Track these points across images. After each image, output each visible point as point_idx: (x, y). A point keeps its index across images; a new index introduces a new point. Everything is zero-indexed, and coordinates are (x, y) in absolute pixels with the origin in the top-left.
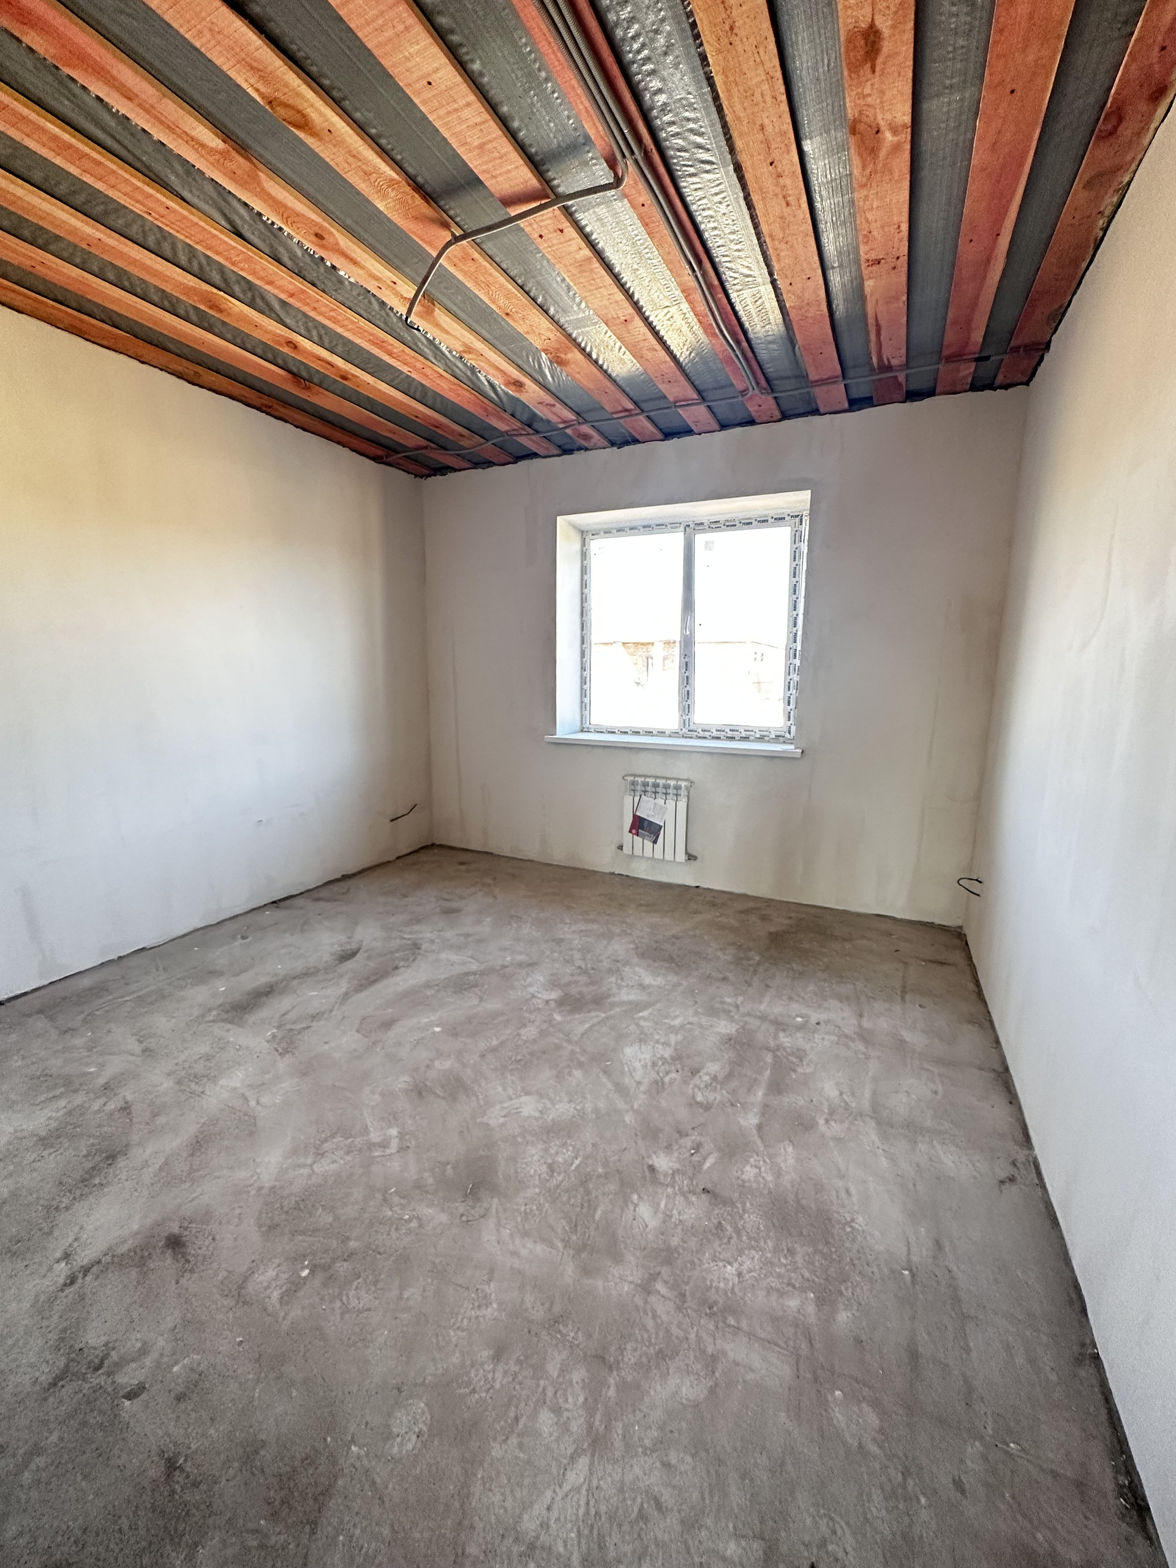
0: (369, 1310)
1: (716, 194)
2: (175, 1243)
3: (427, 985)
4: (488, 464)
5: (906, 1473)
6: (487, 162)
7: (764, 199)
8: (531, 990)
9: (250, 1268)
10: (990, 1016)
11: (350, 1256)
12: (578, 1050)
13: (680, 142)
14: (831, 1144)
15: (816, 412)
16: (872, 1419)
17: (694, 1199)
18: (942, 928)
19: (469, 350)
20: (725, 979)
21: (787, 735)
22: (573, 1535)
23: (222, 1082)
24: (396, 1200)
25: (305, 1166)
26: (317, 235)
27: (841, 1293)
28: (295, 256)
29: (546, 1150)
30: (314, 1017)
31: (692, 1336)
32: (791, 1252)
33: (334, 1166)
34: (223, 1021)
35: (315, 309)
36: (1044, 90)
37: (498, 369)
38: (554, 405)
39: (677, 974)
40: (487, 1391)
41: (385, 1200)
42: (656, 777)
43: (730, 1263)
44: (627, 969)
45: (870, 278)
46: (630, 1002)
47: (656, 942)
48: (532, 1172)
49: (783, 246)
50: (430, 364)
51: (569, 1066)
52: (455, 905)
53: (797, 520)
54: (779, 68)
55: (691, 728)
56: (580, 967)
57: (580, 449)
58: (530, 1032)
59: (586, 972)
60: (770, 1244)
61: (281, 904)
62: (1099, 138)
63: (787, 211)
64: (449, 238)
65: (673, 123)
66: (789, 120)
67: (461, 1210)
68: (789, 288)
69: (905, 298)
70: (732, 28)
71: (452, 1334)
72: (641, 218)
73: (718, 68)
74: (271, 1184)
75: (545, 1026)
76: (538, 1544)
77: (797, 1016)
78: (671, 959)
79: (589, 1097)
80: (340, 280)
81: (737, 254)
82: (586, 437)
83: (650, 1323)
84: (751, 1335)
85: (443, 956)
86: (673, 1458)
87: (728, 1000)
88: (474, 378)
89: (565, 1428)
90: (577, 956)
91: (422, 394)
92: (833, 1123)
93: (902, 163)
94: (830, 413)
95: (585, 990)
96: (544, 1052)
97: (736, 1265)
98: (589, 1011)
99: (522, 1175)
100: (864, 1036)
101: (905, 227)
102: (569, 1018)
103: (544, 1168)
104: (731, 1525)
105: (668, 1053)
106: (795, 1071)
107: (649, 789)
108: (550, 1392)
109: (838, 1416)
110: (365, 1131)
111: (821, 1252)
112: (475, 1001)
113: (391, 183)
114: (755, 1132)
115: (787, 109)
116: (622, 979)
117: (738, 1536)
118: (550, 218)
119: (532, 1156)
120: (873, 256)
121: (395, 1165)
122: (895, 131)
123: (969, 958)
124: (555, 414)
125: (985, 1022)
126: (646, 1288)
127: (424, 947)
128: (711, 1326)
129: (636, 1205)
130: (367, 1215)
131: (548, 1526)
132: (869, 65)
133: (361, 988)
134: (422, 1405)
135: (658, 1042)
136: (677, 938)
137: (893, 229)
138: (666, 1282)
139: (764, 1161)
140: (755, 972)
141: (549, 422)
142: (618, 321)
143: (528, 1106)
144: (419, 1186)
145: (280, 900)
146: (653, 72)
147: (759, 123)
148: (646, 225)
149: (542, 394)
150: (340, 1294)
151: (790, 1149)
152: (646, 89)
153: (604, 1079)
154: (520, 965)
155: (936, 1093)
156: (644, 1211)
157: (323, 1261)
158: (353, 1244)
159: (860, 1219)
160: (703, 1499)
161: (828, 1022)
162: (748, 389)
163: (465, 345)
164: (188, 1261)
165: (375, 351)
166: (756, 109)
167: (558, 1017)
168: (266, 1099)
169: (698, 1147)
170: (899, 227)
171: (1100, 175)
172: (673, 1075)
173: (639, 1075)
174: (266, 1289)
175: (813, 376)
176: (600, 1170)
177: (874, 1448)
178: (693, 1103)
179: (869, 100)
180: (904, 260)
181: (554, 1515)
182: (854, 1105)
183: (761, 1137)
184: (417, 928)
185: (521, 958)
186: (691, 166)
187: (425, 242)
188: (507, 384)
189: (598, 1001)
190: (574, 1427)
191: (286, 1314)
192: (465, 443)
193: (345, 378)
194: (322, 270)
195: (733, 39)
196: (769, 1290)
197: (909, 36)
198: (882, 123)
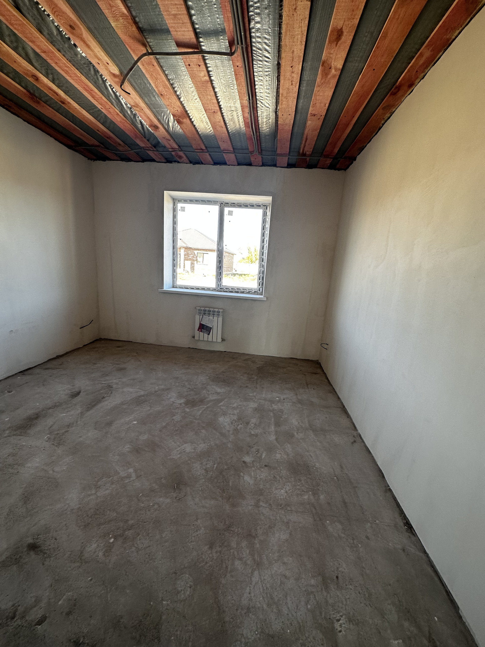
0: (149, 546)
1: (266, 72)
2: (33, 547)
3: (122, 404)
4: (128, 160)
5: (353, 539)
6: (175, 23)
7: (284, 79)
8: (172, 400)
9: (82, 547)
10: (335, 390)
11: (131, 528)
12: (200, 422)
13: (260, 46)
14: (301, 441)
15: (275, 165)
16: (339, 526)
17: (263, 470)
18: (312, 361)
19: (137, 106)
20: (247, 387)
21: (259, 292)
22: (261, 599)
23: (27, 465)
24: (144, 499)
25: (92, 495)
26: (71, 26)
27: (319, 490)
28: (52, 33)
29: (201, 464)
30: (69, 426)
31: (278, 518)
32: (300, 480)
33: (107, 492)
34: (14, 435)
35: (56, 63)
36: (383, 73)
37: (148, 118)
38: (170, 140)
39: (229, 386)
40: (212, 561)
41: (139, 500)
42: (209, 308)
43: (282, 489)
44: (209, 387)
45: (310, 120)
46: (214, 400)
47: (217, 375)
48: (199, 474)
49: (284, 100)
50: (113, 107)
51: (199, 429)
52: (122, 366)
53: (265, 207)
54: (306, 31)
55: (221, 287)
56: (189, 388)
57: (175, 161)
58: (177, 418)
59: (192, 390)
60: (293, 479)
61: (26, 373)
62: (391, 94)
63: (291, 87)
64: (145, 51)
65: (259, 37)
66: (303, 53)
67: (175, 495)
68: (282, 116)
69: (318, 131)
70: (295, 9)
71: (190, 544)
72: (235, 71)
73: (285, 22)
74: (78, 506)
75: (183, 414)
76: (250, 607)
77: (276, 397)
78: (224, 381)
79: (211, 439)
80: (76, 54)
81: (266, 97)
82: (180, 157)
83: (263, 518)
84: (297, 512)
85: (125, 390)
86: (285, 560)
87: (251, 395)
88: (134, 120)
89: (246, 564)
90: (186, 384)
91: (105, 121)
92: (299, 434)
93: (333, 82)
94: (280, 167)
95: (195, 397)
96: (187, 425)
97: (284, 489)
98: (199, 406)
99: (195, 476)
100: (300, 402)
101: (327, 105)
102: (192, 409)
103: (203, 472)
104: (310, 574)
105: (235, 418)
106: (281, 417)
107: (207, 312)
108: (236, 553)
109: (330, 528)
110: (117, 473)
111: (309, 478)
112: (149, 408)
113: (123, 15)
114: (275, 442)
115: (304, 48)
116: (208, 391)
117: (313, 577)
118: (196, 58)
119: (197, 467)
120: (313, 112)
121: (138, 484)
122: (336, 69)
123: (323, 371)
124: (169, 144)
125: (333, 392)
126: (257, 506)
127: (114, 386)
128: (283, 512)
129: (243, 477)
130: (132, 508)
131: (252, 600)
132: (336, 43)
133: (88, 409)
134: (187, 576)
135: (230, 414)
136: (225, 372)
137: (323, 104)
138: (263, 502)
139: (282, 451)
140: (257, 383)
141: (165, 147)
142: (211, 111)
143: (188, 448)
144: (152, 490)
145: (24, 371)
146: (258, 14)
147: (293, 49)
148: (236, 75)
149: (166, 133)
150: (133, 544)
151: (289, 445)
152: (253, 19)
153: (214, 431)
154: (163, 390)
155: (326, 418)
156: (247, 478)
157: (119, 533)
158: (130, 522)
159: (317, 464)
160: (299, 570)
161: (287, 398)
162: (254, 151)
163: (135, 102)
164: (46, 553)
165: (86, 94)
166: (293, 44)
167: (187, 410)
168: (57, 469)
169: (258, 451)
170: (325, 104)
171: (388, 106)
172: (240, 426)
173: (227, 427)
174: (95, 552)
175: (279, 151)
176: (226, 467)
177: (343, 535)
178: (251, 435)
179: (331, 56)
180: (323, 117)
181: (253, 595)
182: (304, 426)
183: (278, 443)
184: (107, 378)
185: (163, 387)
186: (260, 57)
187: (131, 49)
188: (150, 126)
189: (202, 401)
190: (249, 562)
191: (110, 560)
192: (120, 148)
193: (63, 103)
194: (66, 45)
195: (295, 13)
196: (297, 495)
197: (351, 37)
198: (333, 65)
